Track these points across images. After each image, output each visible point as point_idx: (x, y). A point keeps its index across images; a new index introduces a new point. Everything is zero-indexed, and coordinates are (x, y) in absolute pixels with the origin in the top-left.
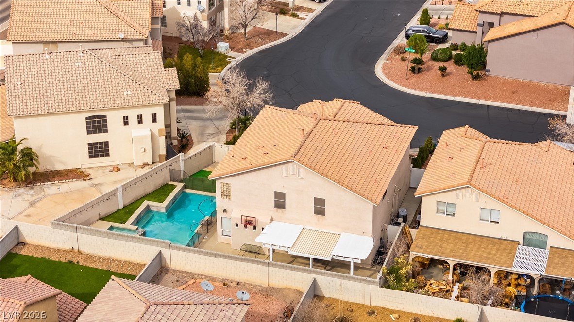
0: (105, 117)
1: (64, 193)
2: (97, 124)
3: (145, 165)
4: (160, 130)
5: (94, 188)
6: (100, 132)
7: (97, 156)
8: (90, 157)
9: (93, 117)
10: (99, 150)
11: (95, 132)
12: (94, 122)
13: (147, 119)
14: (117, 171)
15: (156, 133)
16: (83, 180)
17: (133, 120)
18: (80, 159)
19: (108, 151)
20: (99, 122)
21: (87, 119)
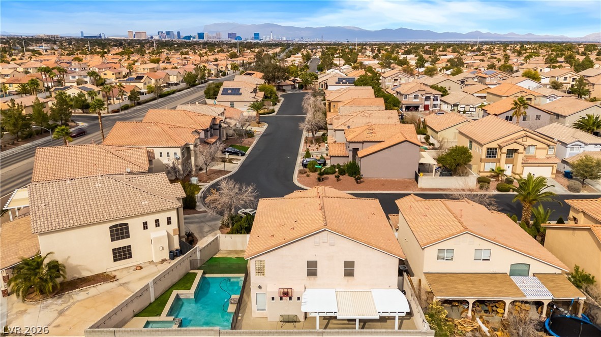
0: (127, 224)
1: (94, 296)
2: (119, 232)
3: (163, 261)
4: (174, 230)
5: (122, 288)
6: (123, 238)
7: (121, 259)
8: (115, 261)
9: (116, 226)
10: (122, 254)
11: (118, 239)
12: (117, 230)
13: (163, 222)
14: (140, 269)
15: (172, 233)
16: (111, 282)
17: (151, 224)
18: (106, 264)
19: (131, 253)
20: (122, 229)
21: (110, 228)
